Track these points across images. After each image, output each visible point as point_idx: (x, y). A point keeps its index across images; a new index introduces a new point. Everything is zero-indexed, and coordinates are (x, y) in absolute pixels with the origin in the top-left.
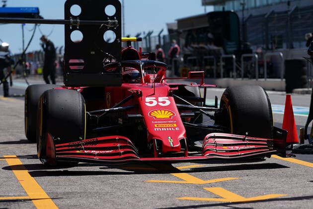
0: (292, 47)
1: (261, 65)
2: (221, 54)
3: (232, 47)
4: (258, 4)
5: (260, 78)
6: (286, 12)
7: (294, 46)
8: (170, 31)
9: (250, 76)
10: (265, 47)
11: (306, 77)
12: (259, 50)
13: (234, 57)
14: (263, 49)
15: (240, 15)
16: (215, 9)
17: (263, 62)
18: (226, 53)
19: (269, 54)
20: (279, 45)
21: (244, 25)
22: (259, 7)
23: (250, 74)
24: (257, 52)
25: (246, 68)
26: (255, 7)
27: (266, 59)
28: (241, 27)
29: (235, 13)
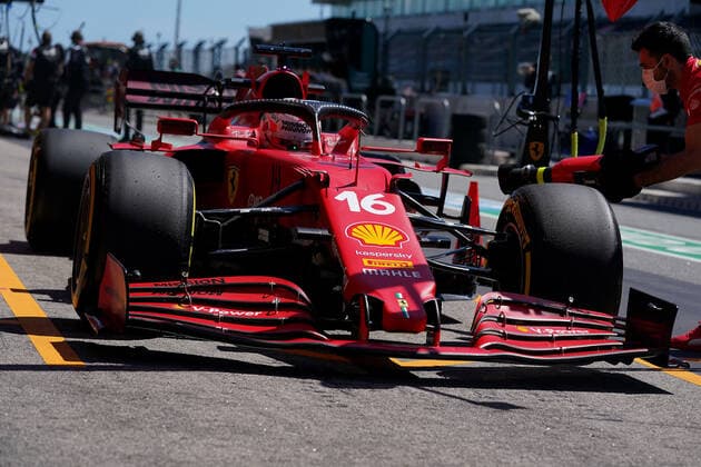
0: (464, 92)
1: (409, 118)
2: (341, 92)
3: (361, 80)
4: (407, 11)
5: (405, 138)
6: (460, 31)
7: (469, 90)
8: (255, 41)
9: (388, 134)
10: (419, 85)
11: (484, 145)
12: (408, 92)
13: (364, 98)
14: (414, 89)
15: (381, 27)
16: (333, 12)
17: (414, 112)
18: (351, 90)
19: (425, 100)
20: (443, 86)
21: (386, 46)
22: (409, 17)
23: (389, 129)
24: (405, 94)
25: (383, 120)
26: (403, 16)
27: (419, 109)
28: (381, 49)
29: (371, 24)
